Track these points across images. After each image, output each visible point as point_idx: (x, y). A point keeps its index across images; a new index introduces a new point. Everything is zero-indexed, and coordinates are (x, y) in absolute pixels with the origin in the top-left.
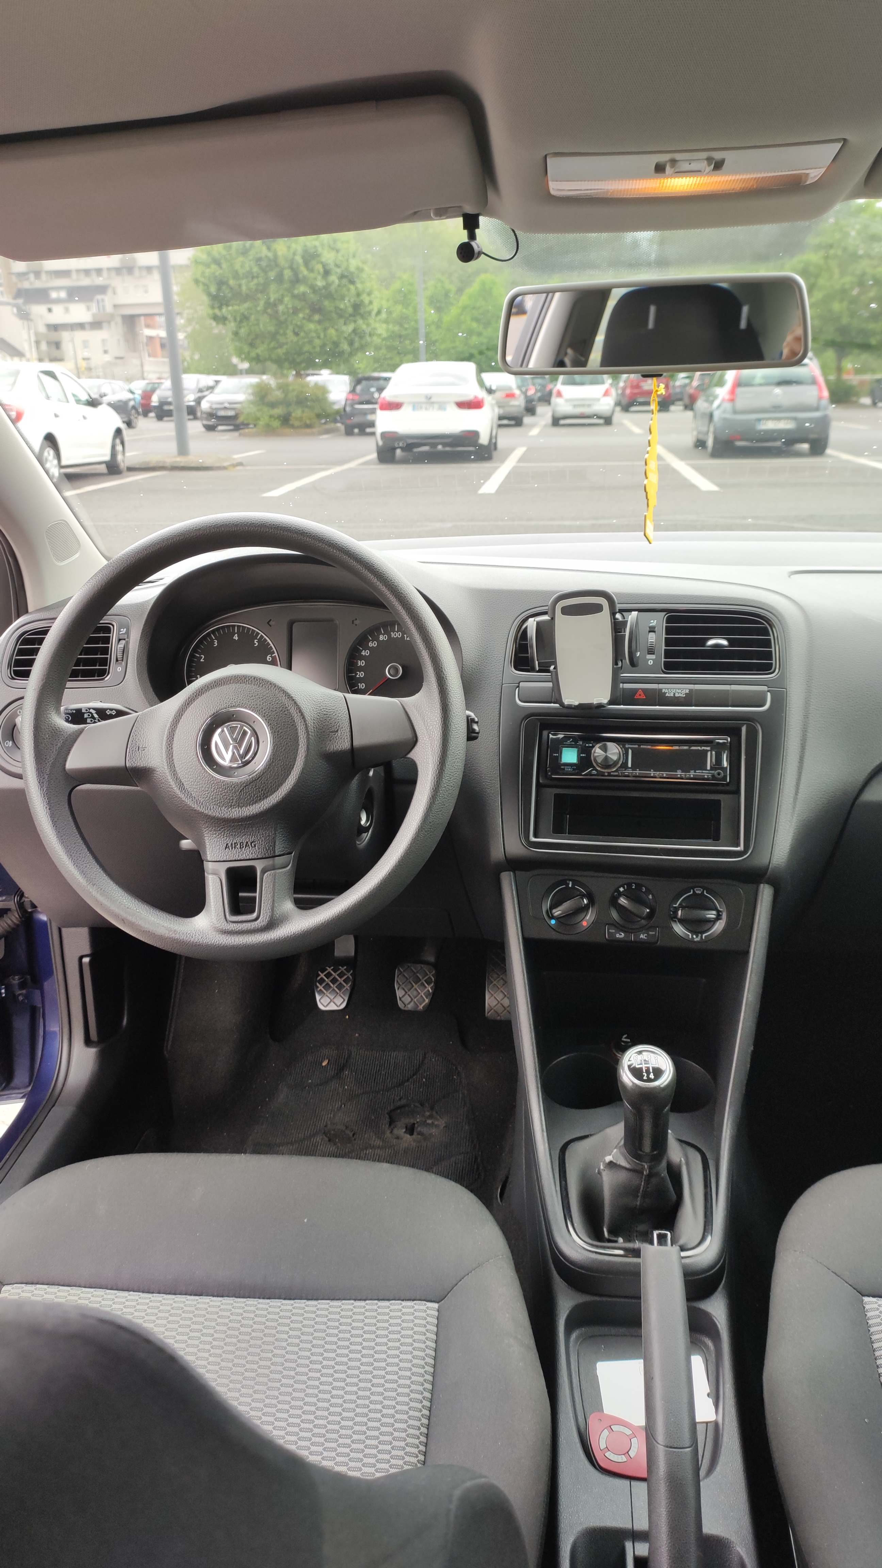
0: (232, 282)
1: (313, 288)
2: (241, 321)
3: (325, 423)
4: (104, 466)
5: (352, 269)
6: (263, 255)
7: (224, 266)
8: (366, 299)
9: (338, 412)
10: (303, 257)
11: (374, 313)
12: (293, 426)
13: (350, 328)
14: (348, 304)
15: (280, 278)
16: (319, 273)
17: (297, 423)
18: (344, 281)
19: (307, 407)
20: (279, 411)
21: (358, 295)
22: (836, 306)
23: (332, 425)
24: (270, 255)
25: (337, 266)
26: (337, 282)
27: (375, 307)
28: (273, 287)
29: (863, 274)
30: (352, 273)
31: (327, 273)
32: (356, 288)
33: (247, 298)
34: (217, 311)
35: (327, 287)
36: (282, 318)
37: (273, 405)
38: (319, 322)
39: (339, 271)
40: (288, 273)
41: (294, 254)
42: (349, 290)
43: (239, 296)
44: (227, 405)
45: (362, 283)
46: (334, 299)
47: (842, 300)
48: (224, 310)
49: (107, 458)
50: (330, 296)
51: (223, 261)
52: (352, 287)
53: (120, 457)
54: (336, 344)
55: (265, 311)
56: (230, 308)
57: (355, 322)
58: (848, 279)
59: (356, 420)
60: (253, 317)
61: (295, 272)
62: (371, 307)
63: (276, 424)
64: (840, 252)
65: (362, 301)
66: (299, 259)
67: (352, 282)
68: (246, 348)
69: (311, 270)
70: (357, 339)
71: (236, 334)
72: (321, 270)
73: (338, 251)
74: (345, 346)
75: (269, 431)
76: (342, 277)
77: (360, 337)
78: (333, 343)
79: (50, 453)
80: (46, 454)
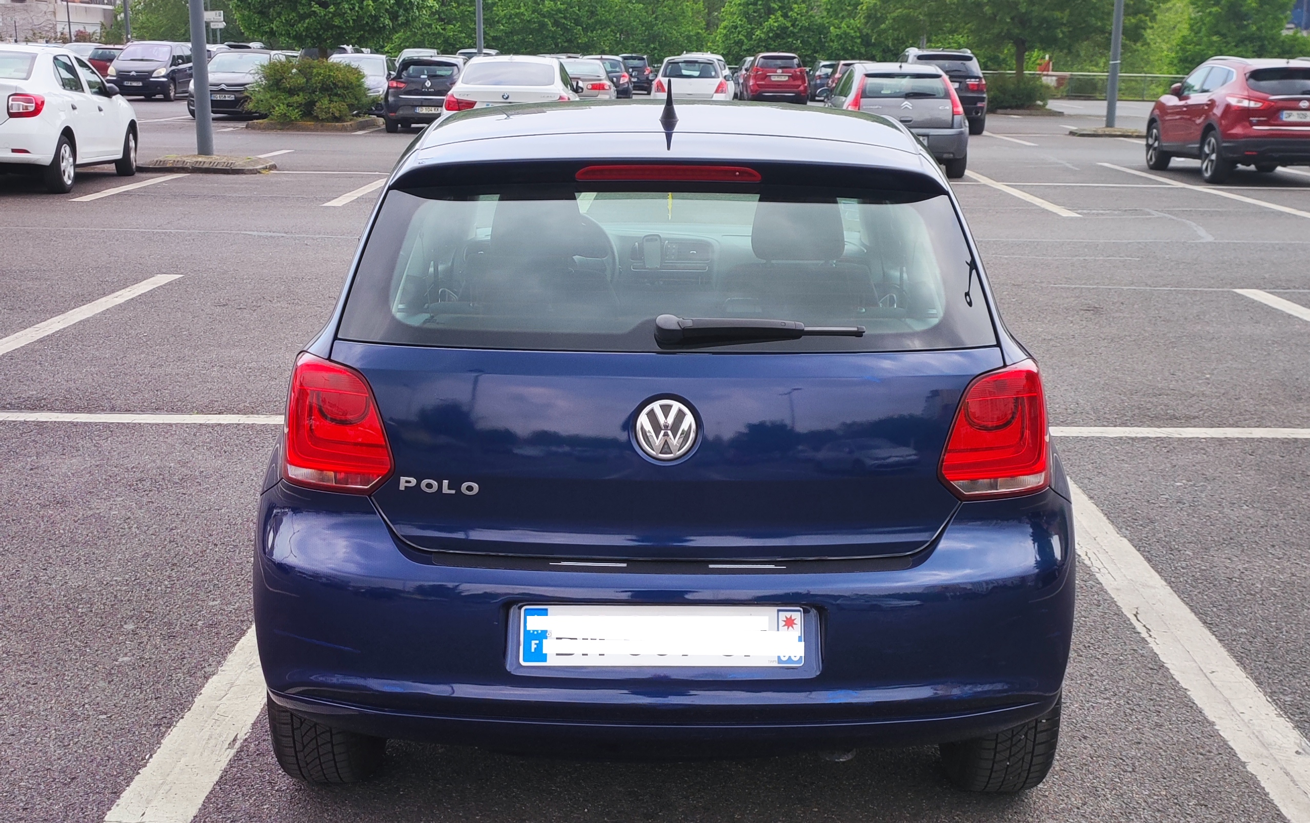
3: (357, 115)
4: (113, 166)
9: (375, 101)
12: (316, 119)
17: (322, 116)
19: (336, 95)
20: (299, 99)
23: (367, 118)
37: (291, 92)
44: (223, 87)
49: (119, 156)
53: (132, 155)
54: (376, 18)
59: (401, 113)
63: (295, 114)
68: (257, 19)
70: (401, 12)
74: (386, 21)
75: (286, 124)
77: (406, 10)
78: (371, 16)
79: (66, 150)
80: (63, 150)
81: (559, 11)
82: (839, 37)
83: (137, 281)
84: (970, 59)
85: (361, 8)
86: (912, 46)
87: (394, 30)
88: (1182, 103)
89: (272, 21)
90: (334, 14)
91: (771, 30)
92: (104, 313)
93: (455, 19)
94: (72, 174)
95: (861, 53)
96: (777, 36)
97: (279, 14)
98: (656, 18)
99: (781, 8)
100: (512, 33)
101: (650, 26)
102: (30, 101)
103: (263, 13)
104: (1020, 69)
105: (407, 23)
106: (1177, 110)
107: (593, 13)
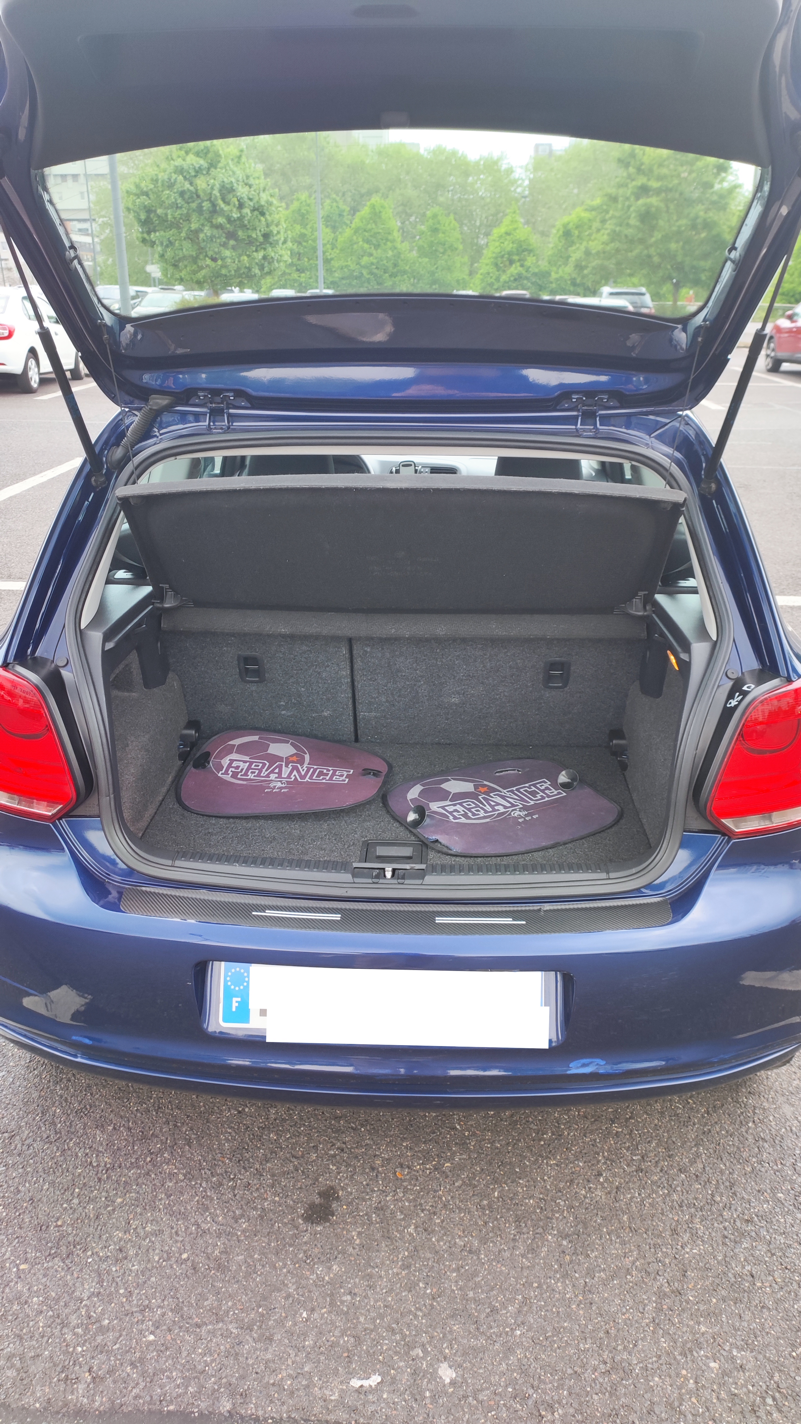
0: (159, 211)
1: (229, 220)
2: (167, 246)
5: (263, 203)
6: (185, 188)
7: (151, 196)
8: (274, 229)
10: (220, 191)
11: (281, 242)
13: (260, 255)
14: (259, 234)
15: (200, 210)
16: (234, 206)
18: (256, 213)
21: (268, 226)
22: (673, 246)
24: (192, 188)
25: (251, 200)
26: (250, 214)
27: (282, 237)
28: (194, 217)
29: (697, 217)
30: (262, 206)
31: (241, 206)
32: (266, 220)
33: (171, 226)
34: (145, 235)
35: (241, 219)
36: (203, 245)
38: (234, 248)
39: (251, 204)
40: (206, 205)
41: (212, 188)
42: (260, 221)
43: (165, 224)
45: (270, 215)
46: (248, 229)
47: (677, 242)
48: (152, 235)
50: (243, 227)
51: (150, 193)
52: (262, 218)
54: (250, 269)
55: (188, 238)
56: (157, 234)
57: (265, 249)
58: (683, 222)
60: (177, 244)
61: (214, 205)
62: (279, 236)
64: (677, 196)
65: (271, 231)
66: (216, 193)
67: (263, 214)
69: (228, 203)
70: (266, 264)
71: (162, 256)
72: (237, 203)
73: (250, 186)
74: (256, 271)
76: (253, 210)
77: (269, 263)
78: (246, 267)
79: (32, 363)
80: (29, 363)
81: (372, 264)
82: (557, 280)
83: (60, 463)
84: (643, 294)
85: (239, 261)
86: (604, 285)
87: (262, 277)
88: (793, 325)
89: (181, 271)
90: (222, 266)
91: (512, 276)
92: (29, 490)
93: (307, 269)
94: (37, 380)
95: (570, 291)
96: (515, 280)
97: (186, 266)
98: (437, 268)
99: (519, 260)
100: (343, 278)
101: (433, 273)
102: (4, 329)
103: (175, 266)
104: (675, 300)
105: (270, 273)
106: (790, 331)
107: (395, 265)
